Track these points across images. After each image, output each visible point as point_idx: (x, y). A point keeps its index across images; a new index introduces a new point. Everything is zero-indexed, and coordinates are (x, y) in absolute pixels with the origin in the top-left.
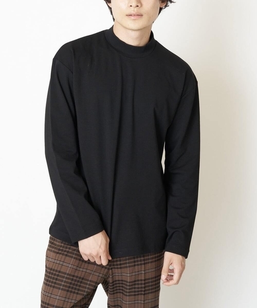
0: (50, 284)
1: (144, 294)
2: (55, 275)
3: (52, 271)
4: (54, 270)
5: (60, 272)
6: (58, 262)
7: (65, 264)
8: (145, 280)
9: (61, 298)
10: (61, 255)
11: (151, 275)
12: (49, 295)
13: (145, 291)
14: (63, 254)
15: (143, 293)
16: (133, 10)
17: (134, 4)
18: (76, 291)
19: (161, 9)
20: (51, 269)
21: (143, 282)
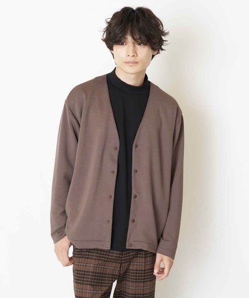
0: (80, 282)
1: (144, 282)
2: (82, 274)
3: (79, 272)
4: (80, 271)
5: (85, 271)
6: (82, 264)
7: (87, 265)
8: (145, 270)
9: (90, 291)
10: (83, 259)
11: (148, 267)
12: (81, 290)
13: (144, 279)
14: (85, 258)
15: (143, 280)
16: (130, 59)
17: (131, 54)
18: (100, 284)
19: (153, 56)
20: (78, 271)
21: (143, 272)
